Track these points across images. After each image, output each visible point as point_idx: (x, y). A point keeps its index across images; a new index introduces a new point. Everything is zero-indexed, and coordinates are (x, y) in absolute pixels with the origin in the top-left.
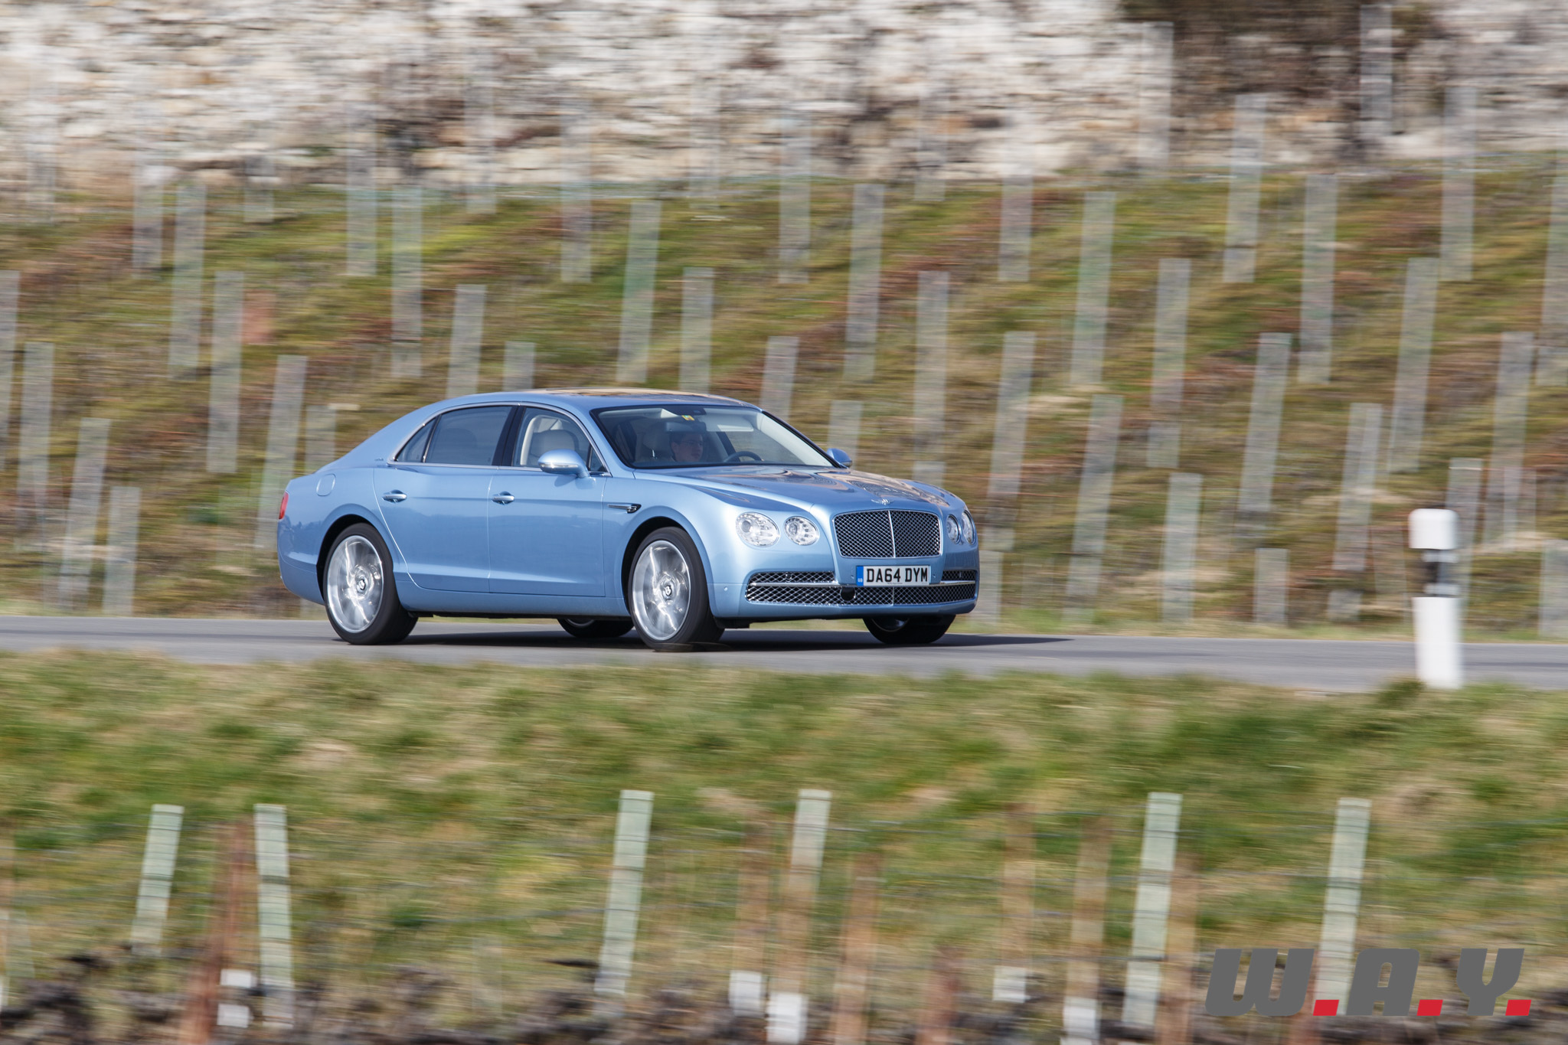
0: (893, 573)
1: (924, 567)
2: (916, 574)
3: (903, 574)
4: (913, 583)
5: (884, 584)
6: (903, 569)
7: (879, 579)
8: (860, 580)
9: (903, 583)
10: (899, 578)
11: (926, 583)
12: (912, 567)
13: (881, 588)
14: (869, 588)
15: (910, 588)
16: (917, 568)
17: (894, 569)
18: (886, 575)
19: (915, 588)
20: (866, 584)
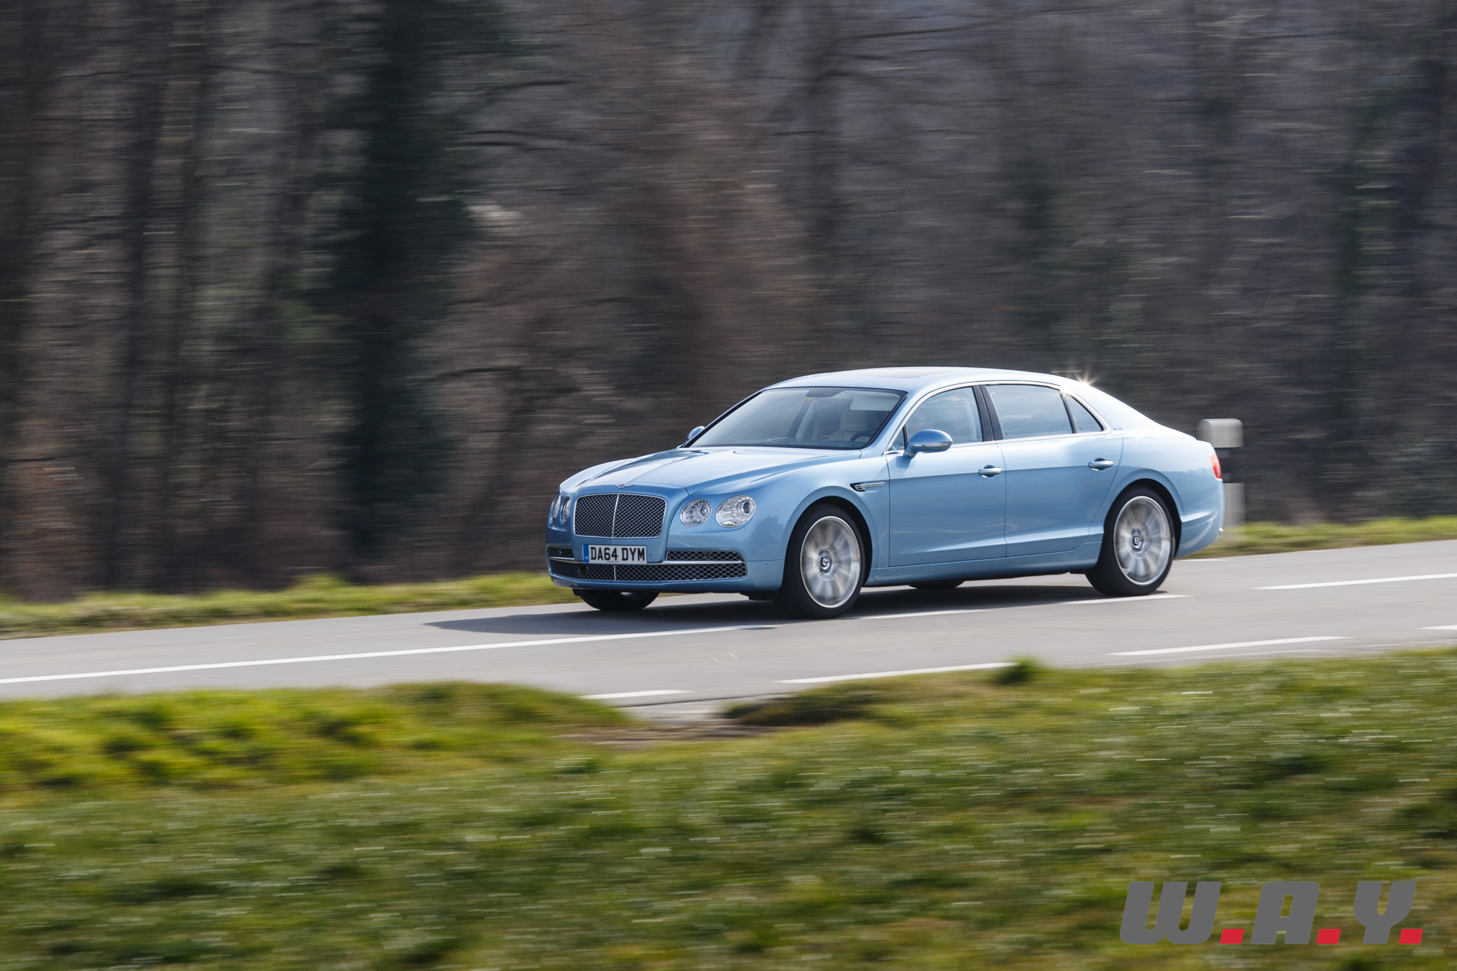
0: (611, 552)
1: (641, 548)
2: (633, 554)
3: (619, 553)
4: (630, 562)
5: (604, 562)
6: (619, 549)
7: (600, 557)
8: (587, 558)
9: (620, 561)
10: (616, 556)
11: (643, 562)
12: (628, 547)
13: (601, 565)
14: (592, 565)
15: (626, 566)
16: (633, 548)
17: (612, 548)
18: (606, 554)
19: (631, 566)
20: (592, 562)
